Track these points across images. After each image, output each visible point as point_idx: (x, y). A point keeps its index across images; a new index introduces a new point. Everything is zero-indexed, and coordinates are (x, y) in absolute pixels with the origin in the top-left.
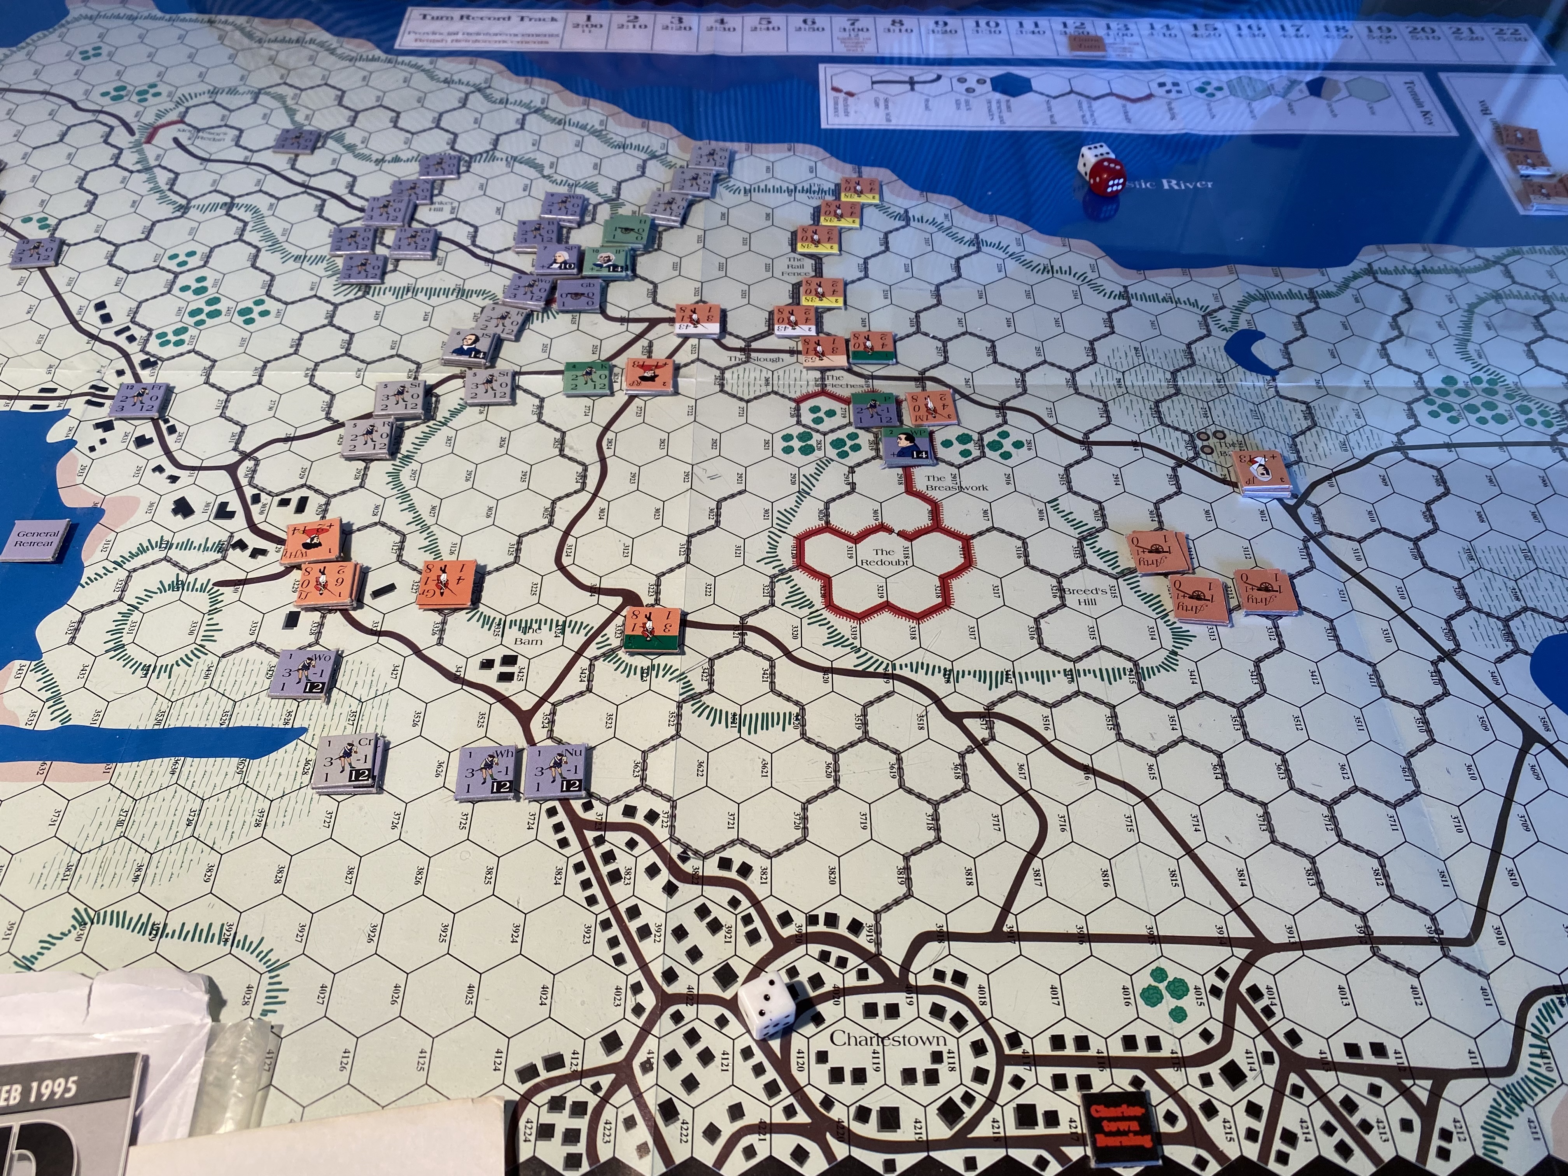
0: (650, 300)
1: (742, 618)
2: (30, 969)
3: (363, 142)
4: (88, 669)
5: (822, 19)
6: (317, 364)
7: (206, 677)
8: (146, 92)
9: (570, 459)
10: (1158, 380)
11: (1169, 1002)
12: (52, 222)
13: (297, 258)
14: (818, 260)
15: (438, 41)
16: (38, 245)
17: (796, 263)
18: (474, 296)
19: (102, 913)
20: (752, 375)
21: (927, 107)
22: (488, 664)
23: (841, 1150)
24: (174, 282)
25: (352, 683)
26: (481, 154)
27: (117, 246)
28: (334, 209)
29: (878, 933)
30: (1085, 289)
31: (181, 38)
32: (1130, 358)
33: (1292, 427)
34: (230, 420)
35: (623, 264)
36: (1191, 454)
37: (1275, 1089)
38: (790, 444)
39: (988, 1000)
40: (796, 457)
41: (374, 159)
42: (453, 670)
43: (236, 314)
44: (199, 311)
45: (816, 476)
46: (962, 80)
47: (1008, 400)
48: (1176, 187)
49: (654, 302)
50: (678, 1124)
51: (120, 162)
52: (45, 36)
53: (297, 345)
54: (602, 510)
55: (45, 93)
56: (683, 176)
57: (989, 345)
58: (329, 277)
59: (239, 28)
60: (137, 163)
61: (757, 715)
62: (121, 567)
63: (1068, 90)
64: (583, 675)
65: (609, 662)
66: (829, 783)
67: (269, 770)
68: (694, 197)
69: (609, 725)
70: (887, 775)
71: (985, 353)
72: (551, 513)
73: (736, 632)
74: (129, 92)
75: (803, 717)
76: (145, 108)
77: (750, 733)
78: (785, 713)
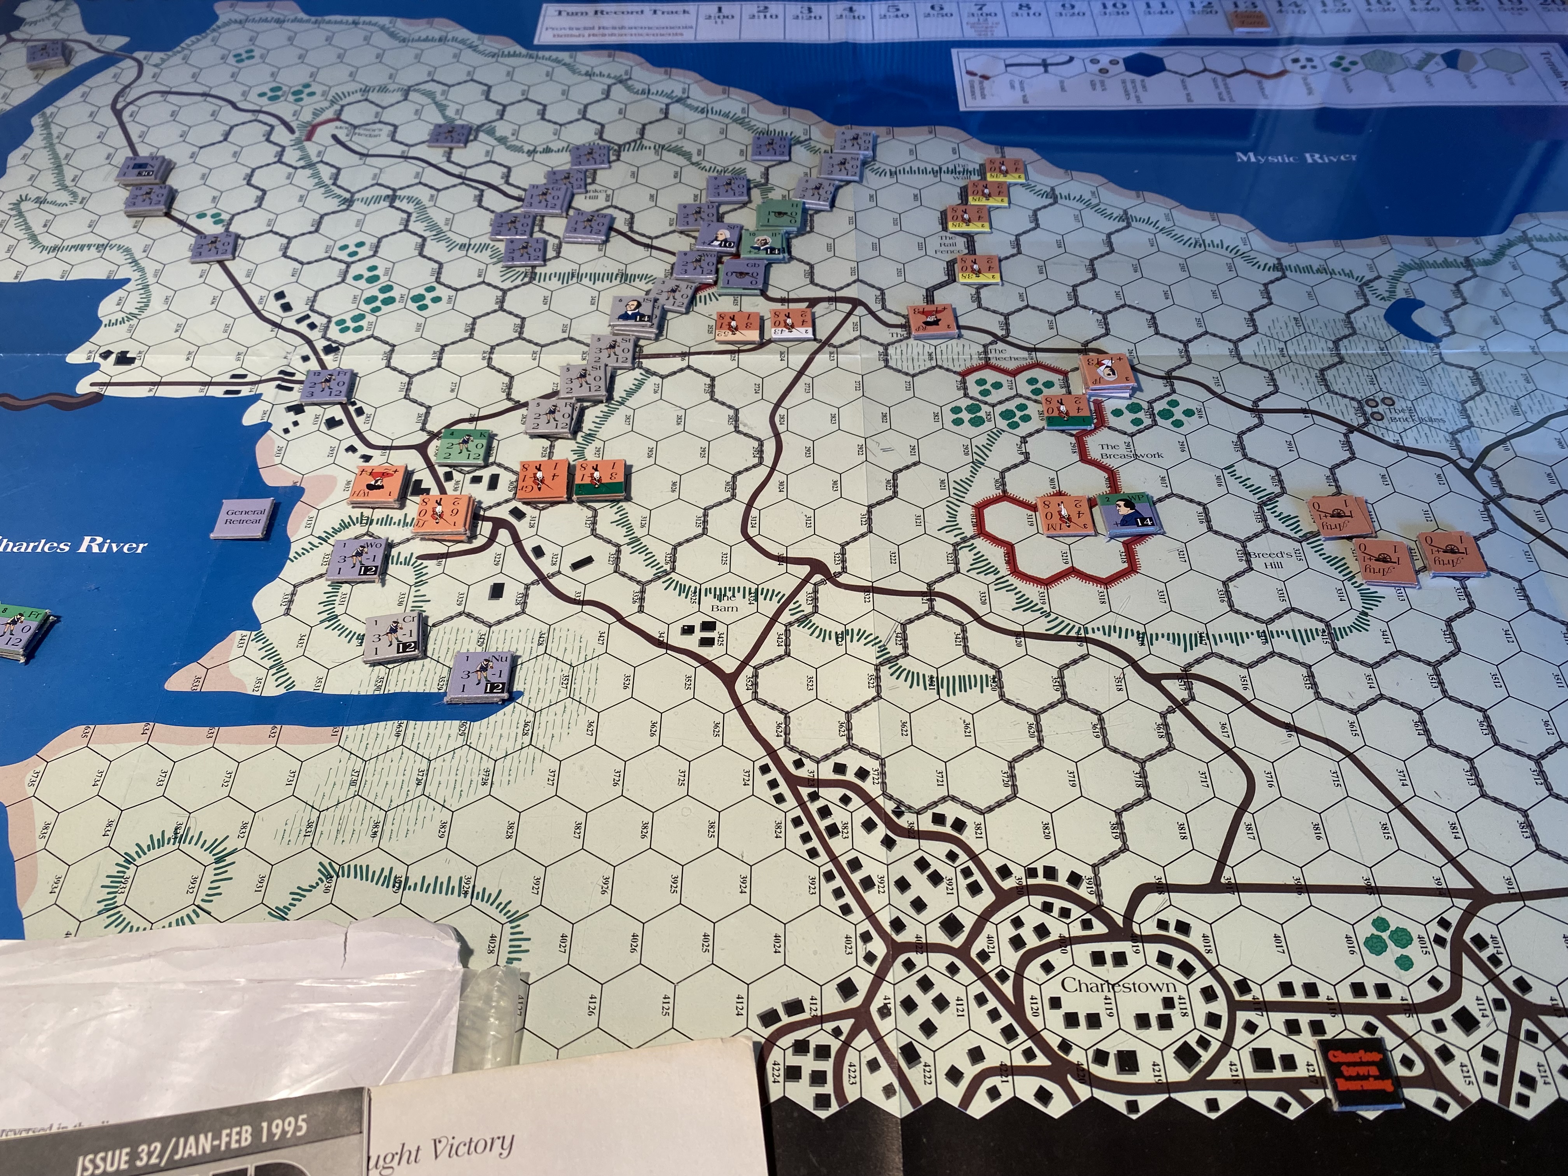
0: (808, 281)
1: (929, 585)
2: (284, 919)
3: (513, 135)
4: (306, 638)
5: (949, 5)
6: (493, 348)
8: (300, 92)
9: (745, 435)
10: (1321, 349)
11: (1394, 951)
12: (225, 217)
13: (462, 247)
14: (970, 238)
15: (576, 36)
16: (215, 240)
17: (948, 242)
18: (637, 280)
19: (346, 866)
20: (915, 351)
21: (1063, 89)
22: (688, 630)
23: (1083, 1092)
24: (347, 272)
25: (562, 649)
26: (629, 143)
27: (290, 239)
28: (492, 199)
29: (1098, 885)
30: (1239, 261)
31: (329, 40)
32: (1290, 328)
33: (1460, 393)
34: (415, 401)
36: (1362, 421)
37: (1509, 1034)
38: (959, 415)
39: (1213, 948)
40: (967, 429)
41: (526, 150)
42: (657, 636)
43: (409, 301)
44: (374, 299)
45: (989, 446)
46: (1094, 61)
47: (1174, 370)
48: (1320, 161)
50: (920, 1067)
51: (284, 159)
52: (198, 40)
53: (472, 328)
54: (781, 483)
55: (204, 95)
56: (832, 161)
57: (1149, 317)
58: (494, 264)
59: (383, 28)
60: (300, 159)
61: (954, 677)
62: (326, 542)
63: (1202, 68)
64: (780, 640)
65: (803, 627)
66: (1033, 743)
67: (490, 731)
68: (841, 181)
69: (810, 687)
70: (1091, 736)
71: (1146, 325)
72: (733, 486)
73: (925, 598)
74: (285, 92)
75: (1000, 679)
76: (302, 107)
77: (948, 695)
78: (981, 676)
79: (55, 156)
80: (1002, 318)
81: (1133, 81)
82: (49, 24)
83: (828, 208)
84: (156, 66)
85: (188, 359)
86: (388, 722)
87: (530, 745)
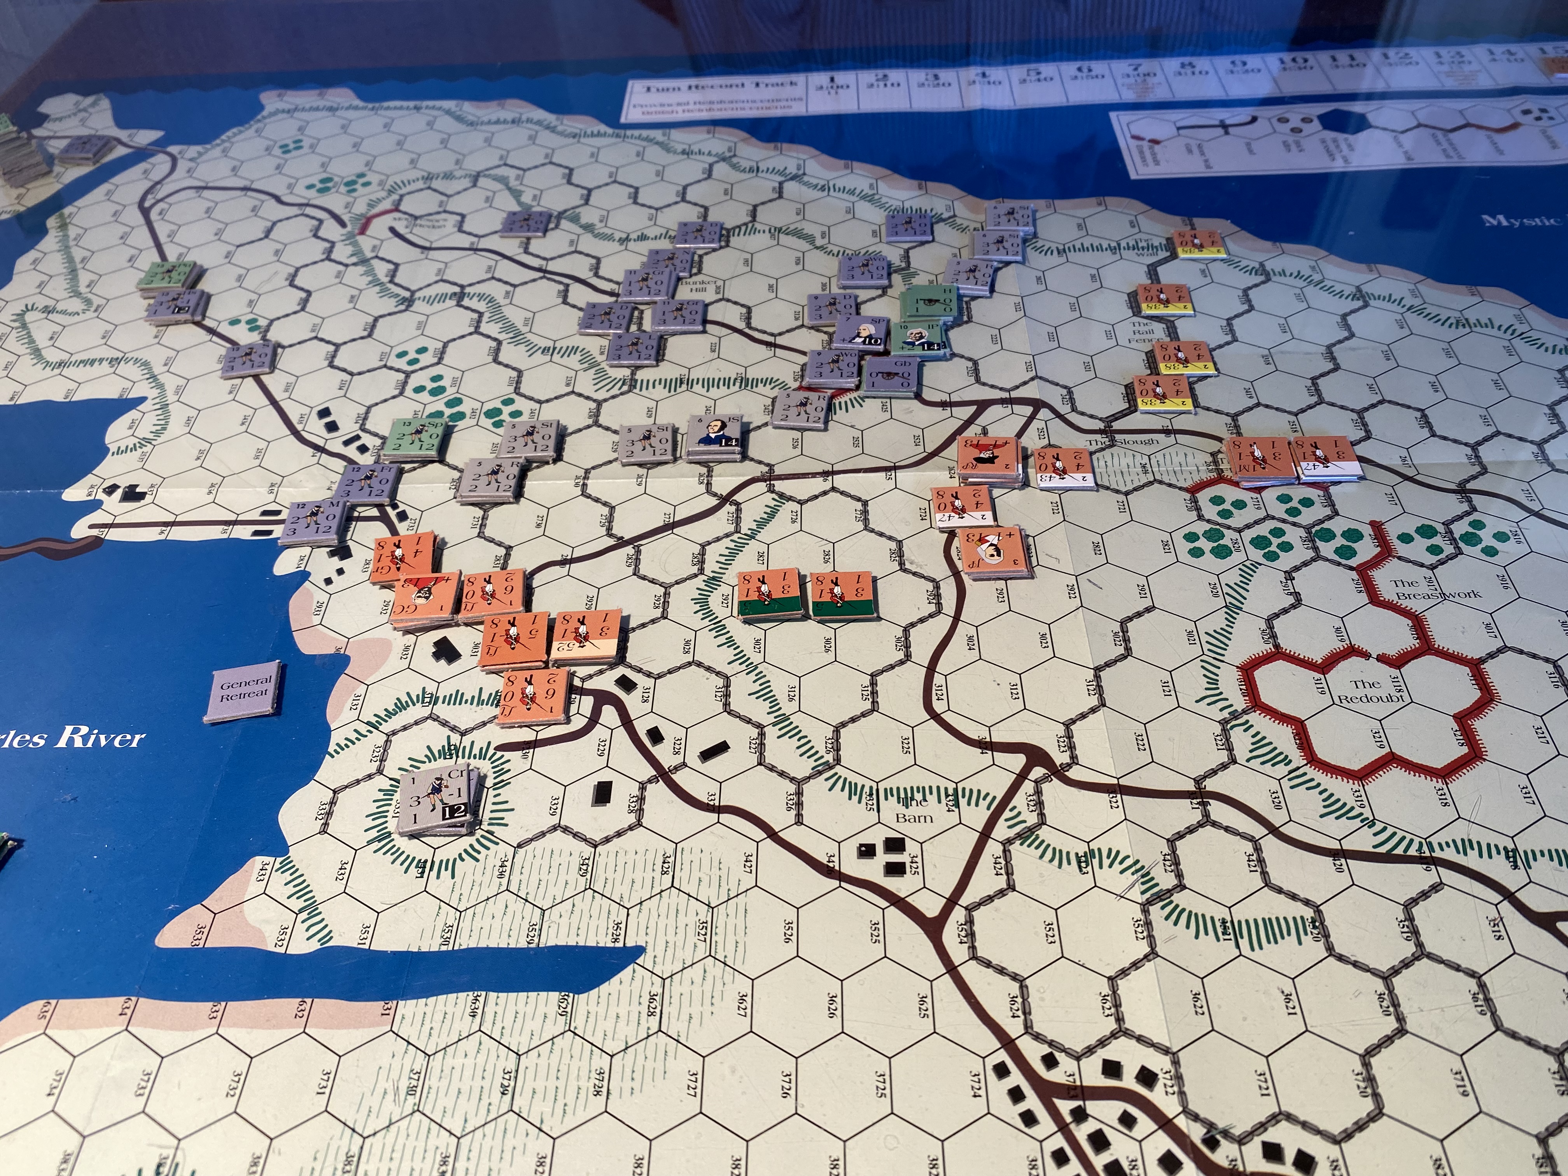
0: (972, 380)
1: (1198, 781)
3: (601, 221)
4: (348, 867)
5: (1099, 67)
6: (587, 471)
7: (501, 875)
8: (354, 182)
9: (915, 574)
12: (262, 323)
13: (545, 350)
14: (1169, 322)
15: (668, 112)
16: (250, 350)
17: (1143, 329)
18: (760, 385)
20: (1124, 462)
21: (1251, 151)
22: (867, 851)
24: (405, 383)
25: (695, 880)
26: (739, 227)
27: (337, 346)
28: (579, 294)
30: (1517, 343)
31: (387, 126)
34: (492, 541)
38: (1197, 544)
40: (1208, 560)
42: (824, 859)
43: (482, 416)
44: (439, 414)
45: (1243, 585)
46: (1283, 120)
47: (1468, 481)
49: (978, 380)
51: (333, 256)
52: (241, 132)
54: (970, 638)
55: (244, 189)
56: (986, 240)
57: (1418, 414)
58: (585, 370)
59: (448, 112)
60: (352, 255)
61: (1256, 921)
62: (377, 729)
63: (1415, 123)
64: (998, 866)
65: (1029, 846)
66: (1391, 1024)
67: (602, 1009)
68: (1000, 262)
69: (1051, 939)
70: (1473, 1012)
71: (1415, 425)
72: (905, 644)
73: (1195, 801)
74: (336, 183)
75: (1322, 923)
76: (355, 198)
77: (1253, 949)
78: (1294, 919)
79: (70, 260)
80: (1229, 420)
81: (1335, 141)
82: (74, 122)
83: (987, 293)
84: (191, 160)
85: (210, 492)
86: (460, 994)
87: (660, 1030)
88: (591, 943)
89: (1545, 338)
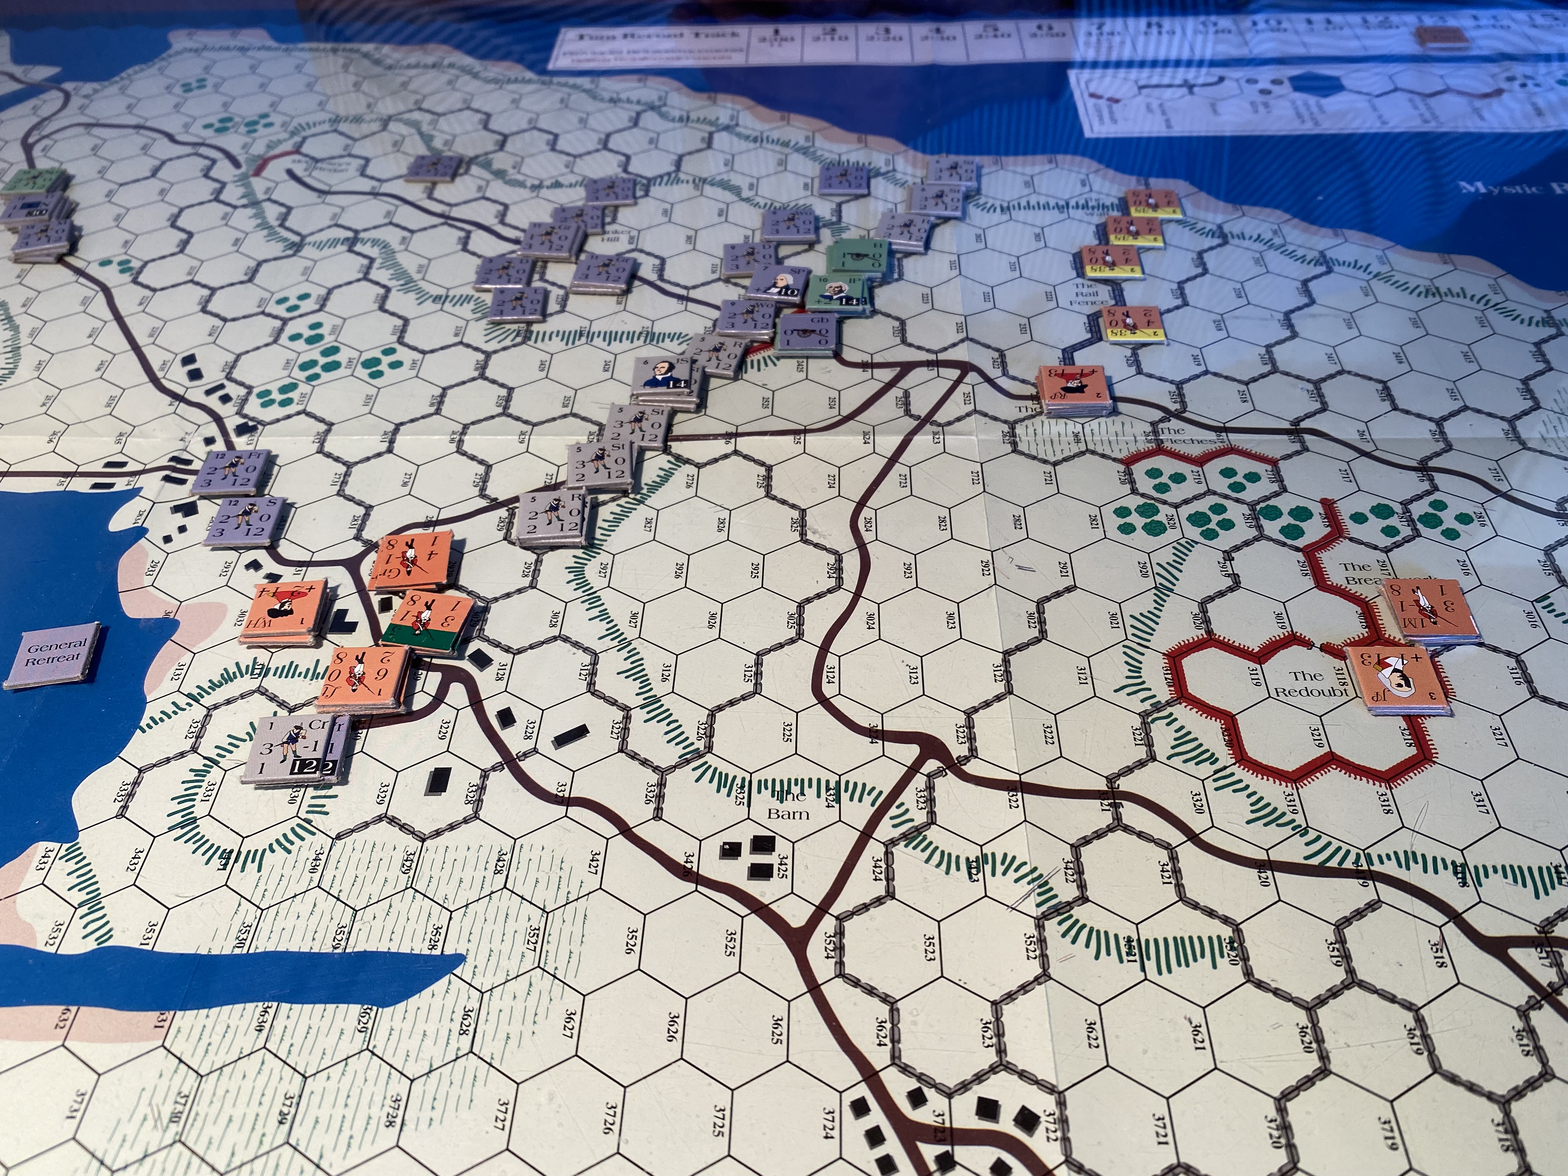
0: (898, 340)
1: (1111, 780)
3: (514, 167)
4: (143, 856)
5: (1059, 25)
6: (466, 427)
7: (313, 870)
8: (255, 123)
9: (816, 545)
12: (136, 264)
13: (437, 299)
14: (1115, 285)
15: (599, 60)
17: (1085, 290)
18: (667, 340)
20: (1055, 430)
22: (731, 851)
24: (281, 330)
25: (531, 881)
26: (661, 177)
27: (213, 290)
28: (482, 243)
30: (1492, 315)
31: (299, 67)
34: (351, 499)
35: (859, 296)
38: (1128, 520)
40: (1140, 537)
41: (529, 184)
42: (680, 860)
43: (359, 366)
44: (313, 363)
45: (1176, 565)
46: (1251, 81)
47: (1430, 458)
51: (222, 197)
52: (142, 70)
53: (439, 402)
54: (871, 617)
55: (138, 127)
57: (1380, 386)
58: (477, 320)
59: (366, 55)
60: (243, 197)
61: (1166, 940)
62: (197, 701)
63: (1391, 87)
64: (878, 870)
65: (914, 848)
66: (1313, 1063)
67: (407, 1026)
68: (938, 217)
69: (930, 956)
70: (1407, 1050)
71: (1376, 397)
72: (798, 620)
73: (1106, 802)
74: (237, 123)
75: (1241, 944)
76: (254, 140)
77: (1160, 972)
78: (1210, 938)
80: (1173, 388)
81: (1305, 103)
83: (922, 250)
84: (86, 97)
85: (51, 441)
86: (248, 1005)
87: (471, 1052)
88: (405, 949)
89: (1520, 309)
